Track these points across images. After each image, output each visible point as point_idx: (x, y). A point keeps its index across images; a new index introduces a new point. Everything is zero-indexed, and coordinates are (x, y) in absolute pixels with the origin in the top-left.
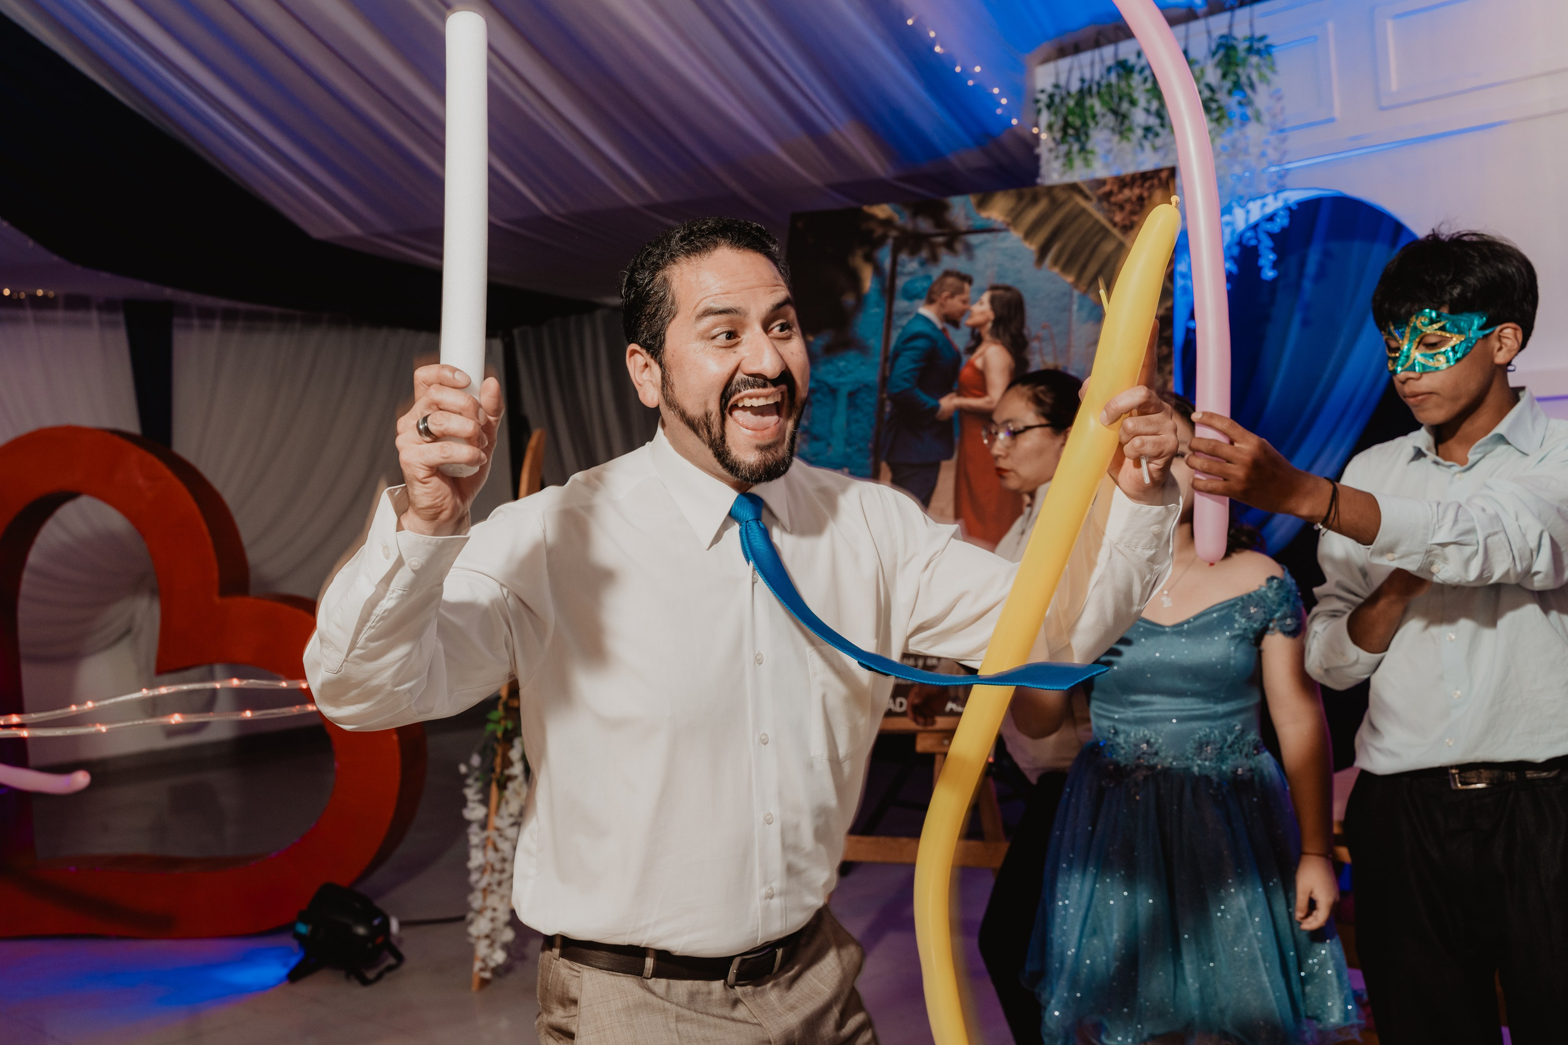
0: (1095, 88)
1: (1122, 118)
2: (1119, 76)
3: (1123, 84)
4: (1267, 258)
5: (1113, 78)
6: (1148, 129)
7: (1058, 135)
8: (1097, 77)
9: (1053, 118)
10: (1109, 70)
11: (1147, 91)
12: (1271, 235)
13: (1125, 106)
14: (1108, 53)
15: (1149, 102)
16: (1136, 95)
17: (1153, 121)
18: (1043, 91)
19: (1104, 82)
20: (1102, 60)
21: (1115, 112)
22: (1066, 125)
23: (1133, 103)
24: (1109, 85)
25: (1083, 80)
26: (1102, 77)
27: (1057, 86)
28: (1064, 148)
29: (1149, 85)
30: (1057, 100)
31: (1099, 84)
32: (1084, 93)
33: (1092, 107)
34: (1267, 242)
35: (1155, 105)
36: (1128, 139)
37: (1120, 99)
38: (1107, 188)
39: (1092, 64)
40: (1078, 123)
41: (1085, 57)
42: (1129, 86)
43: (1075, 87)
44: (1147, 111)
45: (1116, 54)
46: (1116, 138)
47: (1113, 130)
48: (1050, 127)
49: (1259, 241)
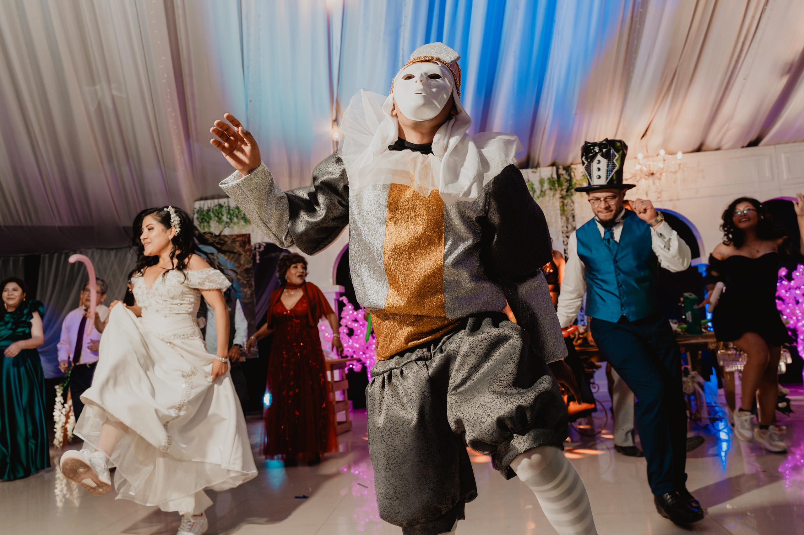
0: (211, 210)
1: (220, 219)
2: (219, 208)
3: (220, 210)
4: (258, 257)
5: (217, 208)
6: (227, 223)
7: (200, 220)
8: (212, 207)
9: (199, 216)
10: (216, 206)
11: (227, 213)
12: (259, 252)
13: (220, 215)
14: (216, 201)
15: (227, 215)
16: (223, 213)
17: (228, 220)
18: (195, 208)
19: (215, 208)
20: (214, 203)
21: (218, 217)
22: (202, 219)
23: (222, 215)
24: (216, 210)
25: (208, 207)
26: (214, 207)
27: (200, 208)
28: (202, 225)
29: (227, 211)
30: (200, 211)
31: (213, 209)
32: (209, 210)
33: (210, 215)
34: (258, 254)
35: (229, 216)
36: (221, 224)
37: (218, 214)
38: (234, 237)
39: (211, 203)
40: (206, 218)
41: (209, 202)
42: (222, 211)
43: (206, 208)
44: (227, 218)
45: (218, 202)
46: (218, 224)
47: (217, 222)
48: (198, 218)
49: (256, 253)
